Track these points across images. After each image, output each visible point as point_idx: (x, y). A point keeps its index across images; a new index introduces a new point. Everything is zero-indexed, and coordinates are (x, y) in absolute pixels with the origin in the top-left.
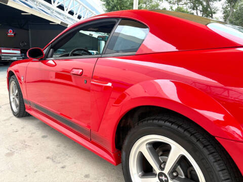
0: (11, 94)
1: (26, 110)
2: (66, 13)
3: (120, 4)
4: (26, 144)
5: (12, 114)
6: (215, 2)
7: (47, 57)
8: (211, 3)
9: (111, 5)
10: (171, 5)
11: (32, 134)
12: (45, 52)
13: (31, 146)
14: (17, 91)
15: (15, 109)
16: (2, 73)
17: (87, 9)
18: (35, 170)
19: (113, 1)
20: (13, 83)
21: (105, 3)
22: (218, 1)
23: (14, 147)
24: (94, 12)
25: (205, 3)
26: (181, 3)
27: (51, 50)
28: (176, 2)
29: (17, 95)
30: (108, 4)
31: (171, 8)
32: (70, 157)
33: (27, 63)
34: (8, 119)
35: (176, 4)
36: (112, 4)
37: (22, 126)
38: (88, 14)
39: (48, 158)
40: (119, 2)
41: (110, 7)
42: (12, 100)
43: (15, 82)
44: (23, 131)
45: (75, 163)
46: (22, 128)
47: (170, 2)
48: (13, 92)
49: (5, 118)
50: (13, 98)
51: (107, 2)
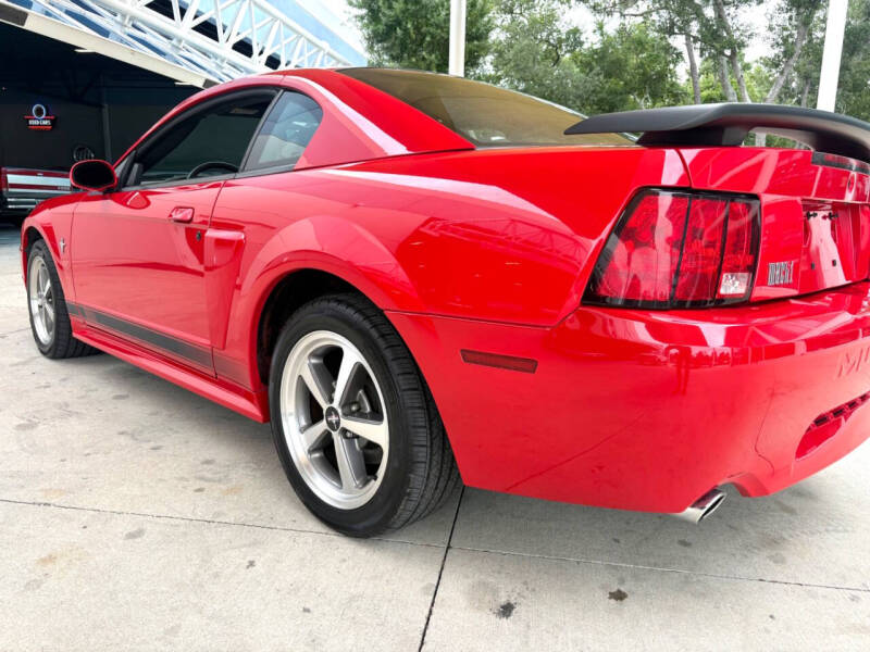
0: (34, 295)
1: (75, 335)
2: (224, 47)
3: (414, 15)
4: (70, 409)
5: (35, 351)
6: (744, 7)
7: (125, 186)
8: (729, 10)
9: (384, 19)
10: (599, 17)
11: (87, 391)
12: (118, 171)
13: (81, 413)
14: (49, 284)
15: (45, 336)
16: (6, 249)
17: (300, 36)
18: (87, 452)
19: (390, 7)
20: (38, 265)
21: (364, 11)
22: (754, 4)
23: (37, 415)
24: (324, 44)
25: (709, 12)
26: (631, 10)
27: (136, 166)
28: (615, 5)
29: (48, 297)
30: (374, 15)
31: (601, 27)
32: (177, 432)
33: (74, 205)
34: (24, 363)
35: (617, 15)
36: (387, 14)
37: (63, 377)
38: (301, 54)
39: (122, 433)
40: (412, 7)
41: (381, 27)
42: (35, 310)
43: (44, 257)
44: (64, 386)
45: (187, 442)
46: (64, 380)
47: (595, 8)
48: (39, 289)
49: (16, 360)
50: (40, 307)
51: (371, 10)
